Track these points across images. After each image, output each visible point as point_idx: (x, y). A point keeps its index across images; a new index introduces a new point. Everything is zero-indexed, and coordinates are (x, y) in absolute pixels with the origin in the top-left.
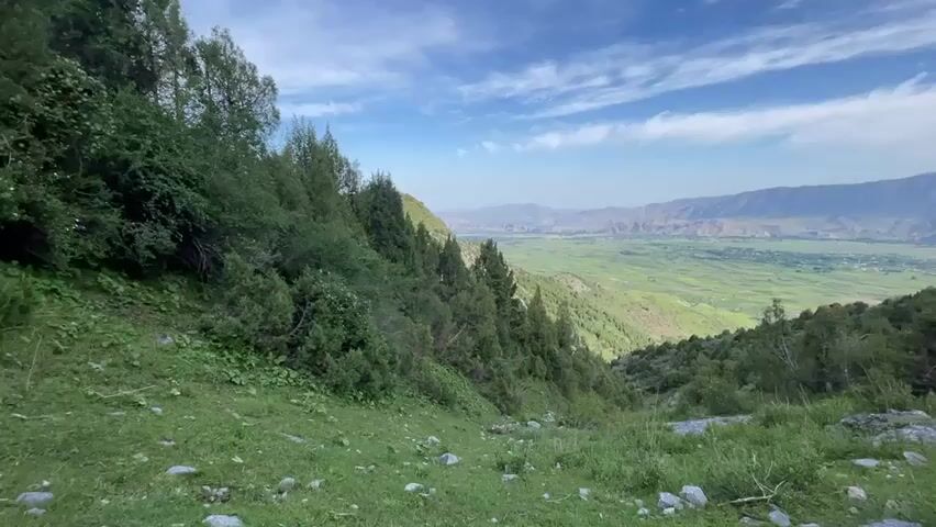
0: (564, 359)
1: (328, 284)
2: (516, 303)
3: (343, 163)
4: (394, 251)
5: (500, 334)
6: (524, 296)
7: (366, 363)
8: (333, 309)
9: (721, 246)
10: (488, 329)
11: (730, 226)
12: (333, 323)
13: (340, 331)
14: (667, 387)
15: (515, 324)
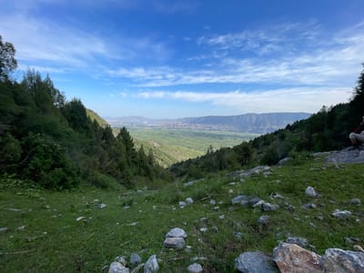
0: (151, 168)
1: (43, 140)
2: (134, 150)
3: (56, 91)
4: (82, 129)
5: (128, 161)
6: (137, 147)
7: (63, 173)
8: (46, 151)
9: (198, 131)
10: (123, 159)
11: (199, 126)
12: (46, 157)
13: (50, 160)
14: (182, 175)
15: (133, 157)
